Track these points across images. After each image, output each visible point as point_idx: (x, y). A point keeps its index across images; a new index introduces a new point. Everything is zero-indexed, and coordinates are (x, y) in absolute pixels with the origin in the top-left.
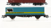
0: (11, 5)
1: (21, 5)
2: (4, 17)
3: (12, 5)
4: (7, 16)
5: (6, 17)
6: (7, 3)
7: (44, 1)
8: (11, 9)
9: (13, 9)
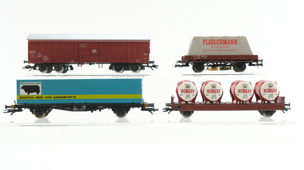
0: (39, 69)
1: (72, 69)
2: (14, 111)
3: (42, 70)
4: (23, 109)
5: (20, 110)
6: (27, 64)
7: (145, 56)
8: (34, 84)
9: (40, 86)
